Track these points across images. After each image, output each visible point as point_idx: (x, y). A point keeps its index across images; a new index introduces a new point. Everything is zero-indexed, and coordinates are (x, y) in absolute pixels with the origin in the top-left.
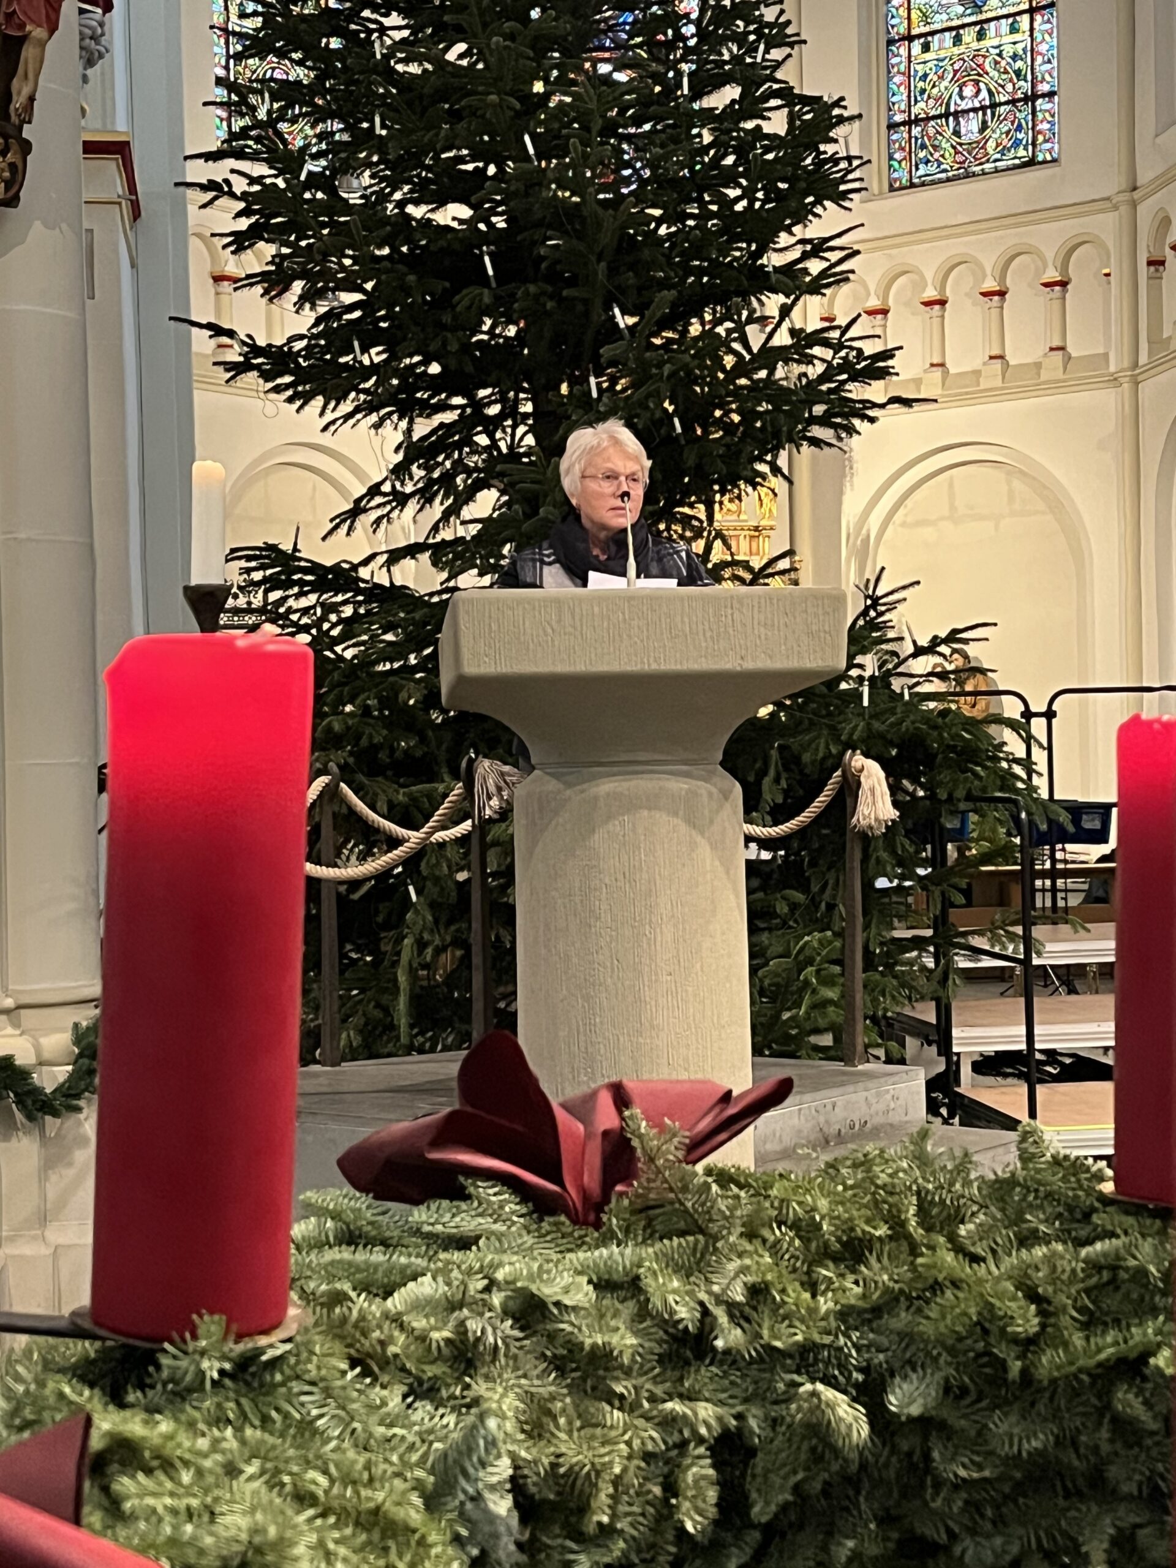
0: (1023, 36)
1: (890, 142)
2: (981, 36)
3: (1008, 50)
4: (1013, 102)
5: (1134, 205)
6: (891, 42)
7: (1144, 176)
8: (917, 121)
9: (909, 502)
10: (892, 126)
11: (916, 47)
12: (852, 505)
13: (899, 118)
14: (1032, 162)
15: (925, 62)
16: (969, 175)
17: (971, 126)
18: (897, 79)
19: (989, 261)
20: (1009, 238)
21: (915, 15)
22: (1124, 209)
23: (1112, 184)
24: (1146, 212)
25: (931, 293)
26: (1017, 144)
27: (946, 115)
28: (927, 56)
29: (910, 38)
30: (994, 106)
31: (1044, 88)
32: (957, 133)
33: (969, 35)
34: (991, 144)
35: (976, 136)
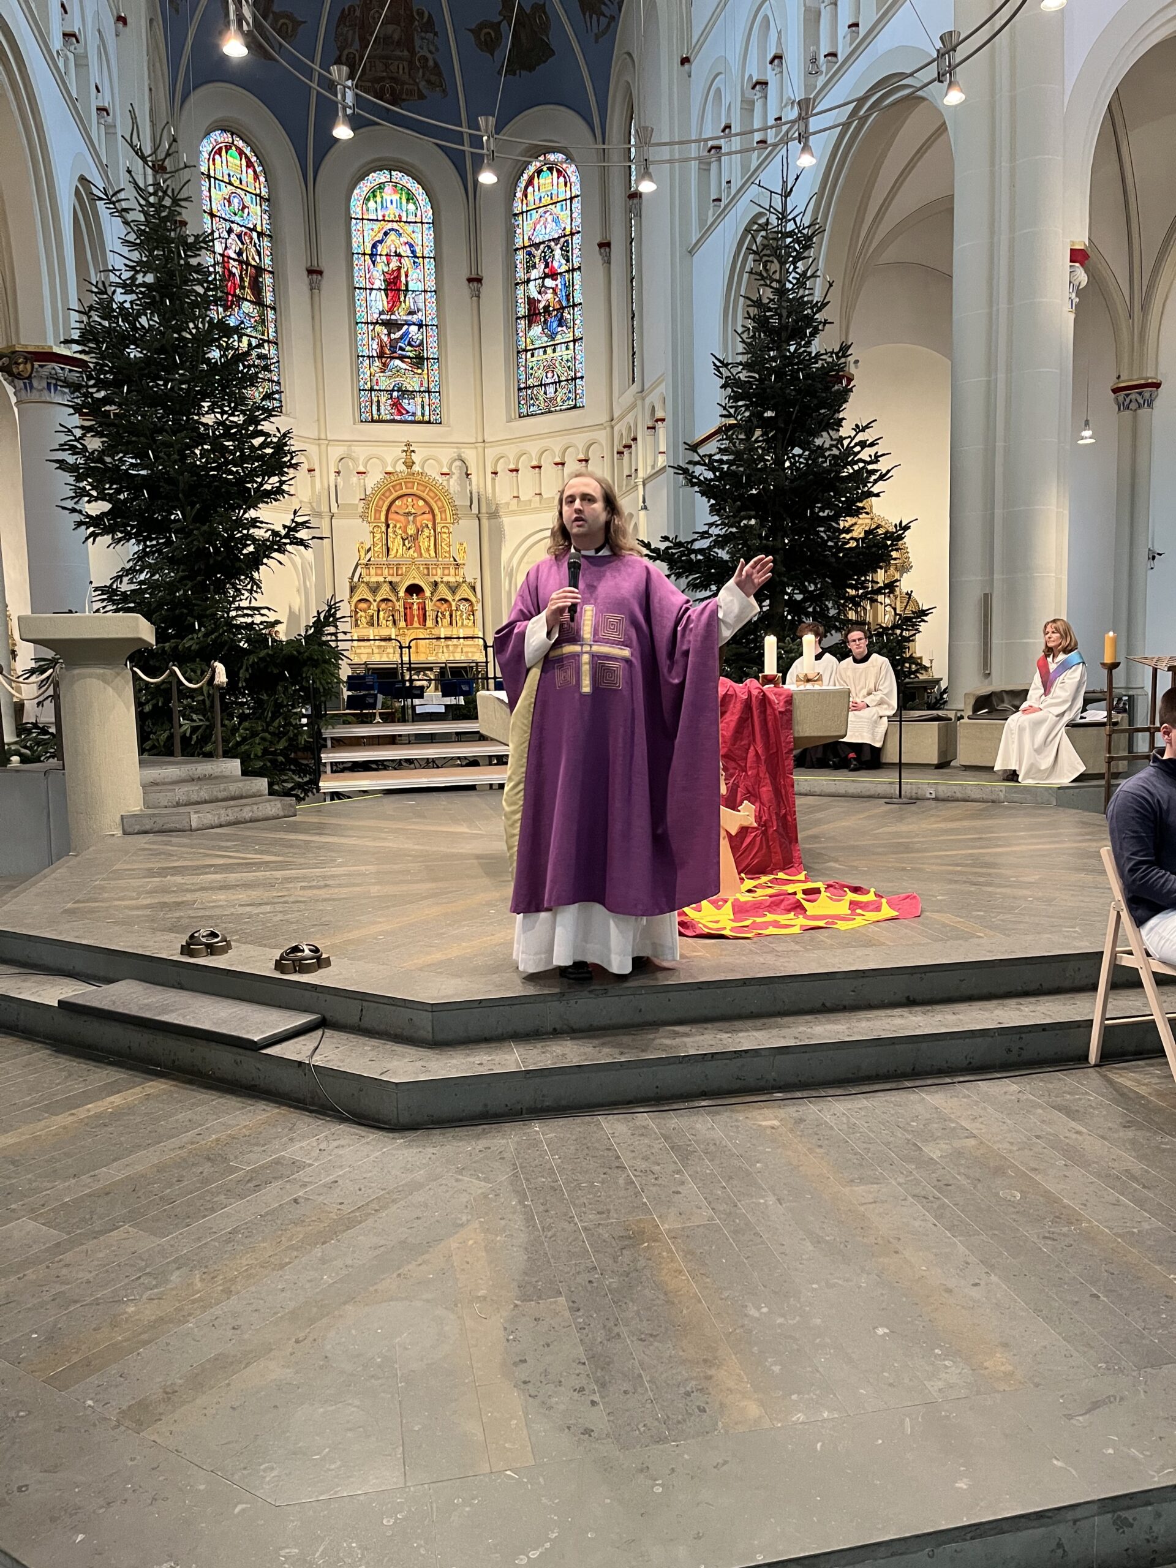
0: (571, 352)
1: (519, 397)
2: (554, 351)
3: (565, 358)
4: (567, 380)
5: (612, 427)
6: (519, 352)
7: (615, 416)
8: (529, 387)
9: (529, 553)
10: (520, 389)
11: (529, 354)
12: (505, 556)
13: (522, 386)
14: (575, 407)
15: (532, 361)
16: (550, 412)
17: (551, 390)
18: (522, 369)
19: (557, 450)
20: (564, 440)
21: (528, 340)
22: (608, 429)
23: (604, 418)
24: (616, 428)
25: (535, 463)
26: (569, 399)
27: (541, 385)
28: (534, 359)
29: (526, 351)
30: (560, 382)
31: (579, 375)
32: (545, 393)
33: (549, 350)
34: (559, 399)
35: (553, 395)
